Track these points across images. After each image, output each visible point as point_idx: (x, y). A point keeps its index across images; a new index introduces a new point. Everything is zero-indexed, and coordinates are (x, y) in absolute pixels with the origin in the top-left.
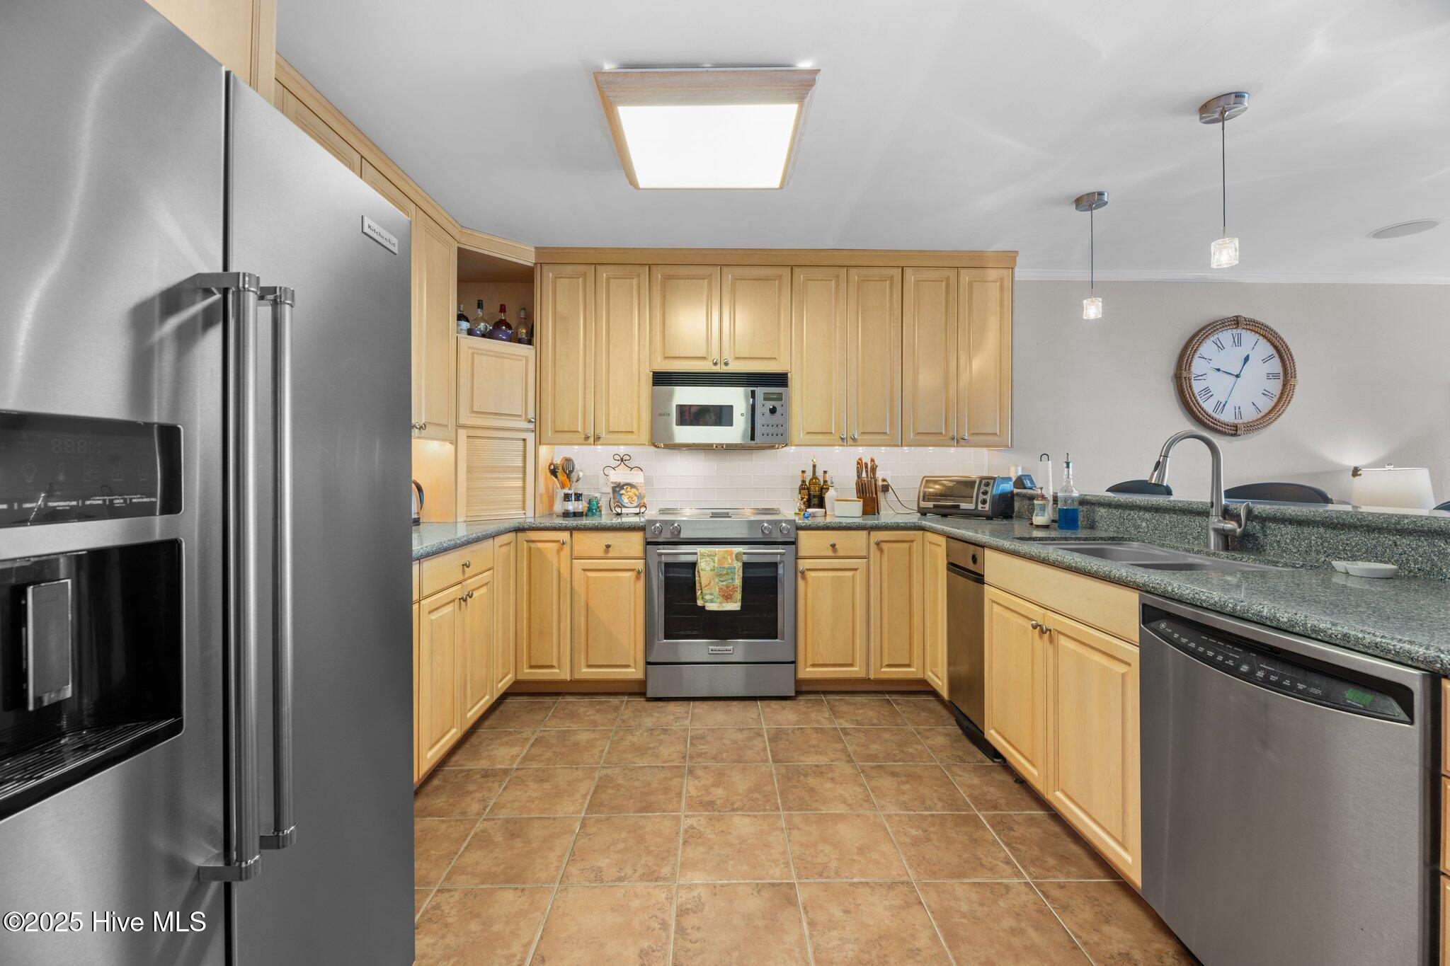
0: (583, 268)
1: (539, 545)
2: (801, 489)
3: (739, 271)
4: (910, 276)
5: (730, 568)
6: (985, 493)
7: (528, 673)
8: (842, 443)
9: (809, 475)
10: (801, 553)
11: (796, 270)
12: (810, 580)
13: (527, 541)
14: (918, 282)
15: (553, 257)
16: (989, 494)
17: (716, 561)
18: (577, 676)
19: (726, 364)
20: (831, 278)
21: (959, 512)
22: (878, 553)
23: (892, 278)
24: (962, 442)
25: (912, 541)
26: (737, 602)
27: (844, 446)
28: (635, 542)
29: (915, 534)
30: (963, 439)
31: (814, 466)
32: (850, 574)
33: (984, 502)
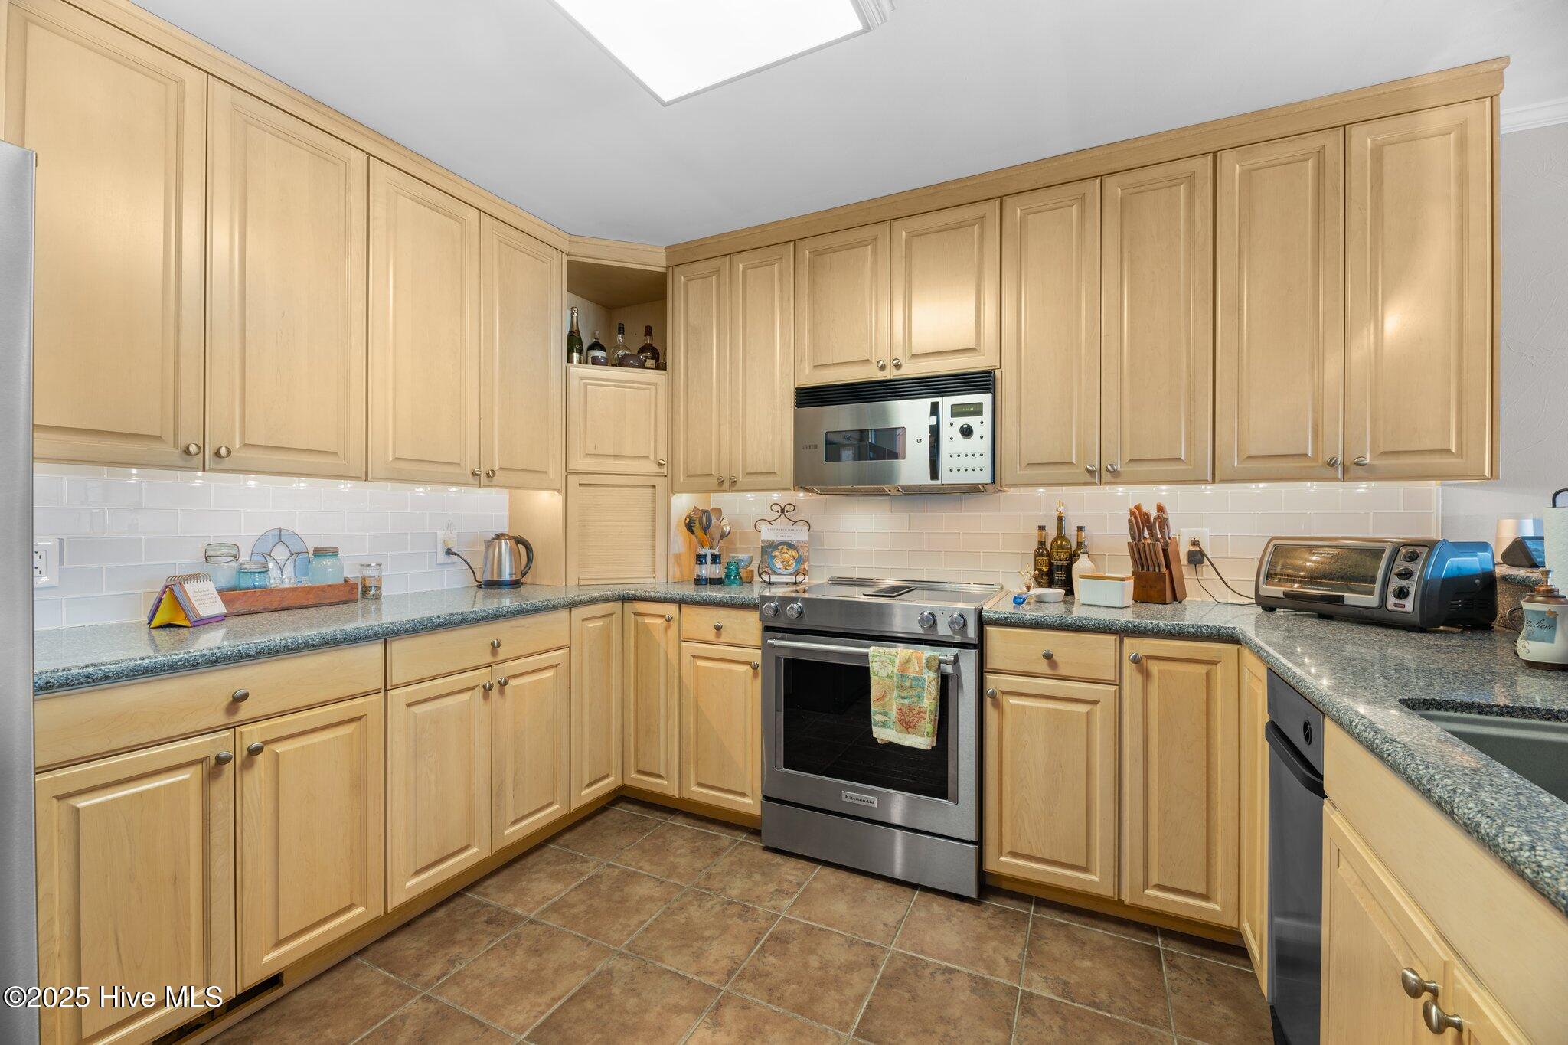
0: (717, 262)
1: (648, 620)
2: (1037, 555)
3: (916, 223)
4: (1232, 167)
5: (917, 679)
6: (1406, 575)
7: (635, 779)
8: (1088, 479)
9: (1052, 531)
10: (992, 663)
11: (1008, 201)
12: (1007, 710)
13: (635, 614)
14: (1248, 176)
15: (685, 255)
16: (1416, 577)
17: (897, 665)
18: (685, 795)
19: (898, 366)
20: (1069, 203)
21: (1342, 610)
22: (1140, 679)
23: (1191, 178)
24: (1355, 471)
25: (1215, 663)
26: (922, 736)
27: (1094, 484)
28: (749, 626)
29: (1219, 650)
30: (1358, 464)
31: (1060, 519)
32: (1083, 709)
33: (1402, 594)
